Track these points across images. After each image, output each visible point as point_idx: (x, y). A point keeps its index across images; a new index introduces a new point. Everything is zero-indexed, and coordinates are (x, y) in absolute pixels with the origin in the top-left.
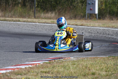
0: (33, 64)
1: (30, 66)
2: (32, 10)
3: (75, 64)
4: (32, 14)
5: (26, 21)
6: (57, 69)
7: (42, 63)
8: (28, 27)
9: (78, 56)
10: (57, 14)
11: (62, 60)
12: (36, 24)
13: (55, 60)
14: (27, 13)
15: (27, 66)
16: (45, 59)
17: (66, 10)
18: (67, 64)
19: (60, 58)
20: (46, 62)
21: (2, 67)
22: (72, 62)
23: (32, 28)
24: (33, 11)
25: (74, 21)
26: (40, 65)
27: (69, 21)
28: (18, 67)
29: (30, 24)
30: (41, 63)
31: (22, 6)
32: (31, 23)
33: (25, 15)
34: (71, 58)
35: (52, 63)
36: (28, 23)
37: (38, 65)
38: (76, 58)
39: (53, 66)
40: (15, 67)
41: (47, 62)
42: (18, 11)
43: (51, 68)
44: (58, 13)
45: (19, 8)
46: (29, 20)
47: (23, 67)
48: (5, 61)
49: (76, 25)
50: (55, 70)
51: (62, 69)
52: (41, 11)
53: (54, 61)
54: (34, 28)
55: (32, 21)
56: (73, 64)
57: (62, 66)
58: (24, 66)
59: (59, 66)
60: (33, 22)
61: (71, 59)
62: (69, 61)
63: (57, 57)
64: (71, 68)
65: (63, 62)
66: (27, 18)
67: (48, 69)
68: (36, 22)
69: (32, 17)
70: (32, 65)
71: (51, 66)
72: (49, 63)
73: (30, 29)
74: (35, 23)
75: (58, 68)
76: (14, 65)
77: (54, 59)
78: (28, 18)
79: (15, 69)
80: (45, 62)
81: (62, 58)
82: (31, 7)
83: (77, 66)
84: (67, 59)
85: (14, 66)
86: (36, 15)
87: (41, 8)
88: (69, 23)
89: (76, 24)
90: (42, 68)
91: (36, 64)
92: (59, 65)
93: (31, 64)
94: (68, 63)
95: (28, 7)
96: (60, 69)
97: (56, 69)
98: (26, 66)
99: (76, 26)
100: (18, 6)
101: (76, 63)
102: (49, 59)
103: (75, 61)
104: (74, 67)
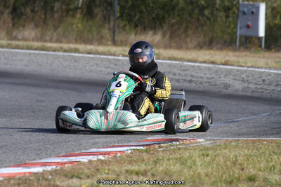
0: (109, 153)
1: (101, 157)
2: (107, 26)
3: (207, 156)
4: (108, 36)
5: (94, 50)
6: (164, 165)
7: (130, 151)
8: (97, 64)
9: (216, 136)
10: (168, 36)
11: (177, 145)
12: (116, 58)
13: (160, 144)
14: (95, 34)
15: (94, 158)
16: (137, 141)
17: (187, 27)
18: (188, 154)
19: (172, 140)
20: (138, 148)
21: (34, 159)
22: (202, 150)
23: (107, 68)
24: (109, 29)
25: (207, 53)
26: (124, 155)
27: (197, 52)
28: (73, 159)
29: (102, 59)
30: (127, 150)
31: (85, 15)
32: (105, 57)
33: (91, 36)
34: (198, 140)
35: (152, 152)
36: (98, 56)
37: (119, 154)
38: (210, 140)
39: (155, 159)
40: (66, 160)
41: (142, 148)
42: (74, 26)
43: (151, 162)
44: (169, 33)
45: (76, 21)
46: (101, 49)
47: (84, 159)
48: (41, 144)
49: (213, 63)
50: (161, 168)
51: (178, 165)
52: (127, 28)
53: (157, 146)
55: (108, 52)
56: (203, 155)
57: (176, 159)
58: (87, 157)
59: (169, 160)
60: (111, 55)
61: (200, 142)
62: (193, 147)
64: (199, 163)
65: (179, 149)
66: (96, 43)
67: (143, 165)
68: (118, 53)
69: (108, 41)
70: (107, 156)
71: (152, 159)
72: (146, 151)
73: (103, 69)
74: (114, 55)
75: (168, 163)
76: (62, 154)
77: (159, 142)
78: (98, 45)
79: (65, 163)
80: (138, 150)
81: (177, 140)
82: (106, 19)
83: (213, 160)
84: (188, 142)
85: (63, 156)
86: (116, 38)
87: (130, 21)
88: (196, 57)
89: (212, 59)
90: (130, 162)
91: (116, 152)
92: (170, 157)
93: (104, 154)
94: (192, 151)
95: (98, 17)
96: (172, 167)
97: (162, 165)
98: (91, 158)
100: (74, 16)
101: (210, 153)
102: (145, 141)
103: (208, 148)
104: (205, 162)
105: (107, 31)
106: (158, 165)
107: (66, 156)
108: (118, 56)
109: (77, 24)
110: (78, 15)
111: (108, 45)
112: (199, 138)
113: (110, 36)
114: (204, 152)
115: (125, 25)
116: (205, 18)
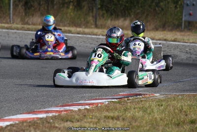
0: (92, 104)
1: (87, 107)
2: (91, 14)
3: (162, 105)
4: (92, 21)
5: (82, 31)
6: (131, 113)
7: (107, 103)
8: (84, 41)
9: (168, 92)
11: (140, 98)
12: (98, 37)
14: (82, 20)
15: (82, 108)
16: (112, 95)
17: (148, 15)
18: (148, 105)
19: (137, 95)
20: (113, 100)
21: (40, 108)
22: (157, 102)
23: (91, 44)
24: (93, 16)
25: (162, 33)
26: (103, 105)
27: (154, 32)
28: (68, 108)
29: (87, 38)
30: (105, 102)
31: (75, 7)
32: (90, 36)
33: (80, 22)
34: (155, 95)
35: (123, 103)
36: (85, 36)
37: (100, 105)
38: (163, 95)
39: (125, 108)
40: (62, 109)
41: (115, 100)
42: (68, 15)
43: (122, 111)
45: (69, 11)
46: (87, 30)
47: (75, 108)
48: (45, 98)
49: (165, 40)
50: (129, 115)
51: (141, 112)
52: (105, 15)
53: (126, 99)
54: (95, 45)
55: (92, 32)
56: (159, 105)
57: (140, 108)
58: (77, 107)
59: (135, 108)
60: (94, 35)
62: (152, 99)
63: (132, 93)
64: (155, 111)
65: (141, 101)
66: (83, 27)
67: (116, 112)
68: (99, 33)
69: (92, 25)
70: (91, 106)
71: (123, 108)
72: (119, 103)
73: (89, 45)
74: (96, 35)
75: (134, 110)
76: (60, 105)
77: (128, 96)
78: (85, 28)
79: (62, 111)
80: (112, 101)
81: (140, 95)
82: (91, 9)
83: (166, 109)
84: (148, 96)
85: (61, 106)
86: (97, 23)
87: (107, 11)
88: (153, 36)
89: (165, 38)
90: (107, 111)
91: (98, 103)
92: (136, 106)
93: (89, 104)
94: (151, 103)
96: (137, 114)
98: (80, 107)
99: (164, 42)
100: (68, 8)
101: (163, 103)
102: (118, 95)
103: (162, 100)
104: (160, 110)
105: (91, 18)
106: (127, 112)
107: (63, 106)
108: (99, 36)
109: (70, 13)
110: (71, 7)
111: (92, 28)
112: (156, 93)
113: (93, 21)
114: (159, 103)
115: (104, 14)
116: (160, 9)
